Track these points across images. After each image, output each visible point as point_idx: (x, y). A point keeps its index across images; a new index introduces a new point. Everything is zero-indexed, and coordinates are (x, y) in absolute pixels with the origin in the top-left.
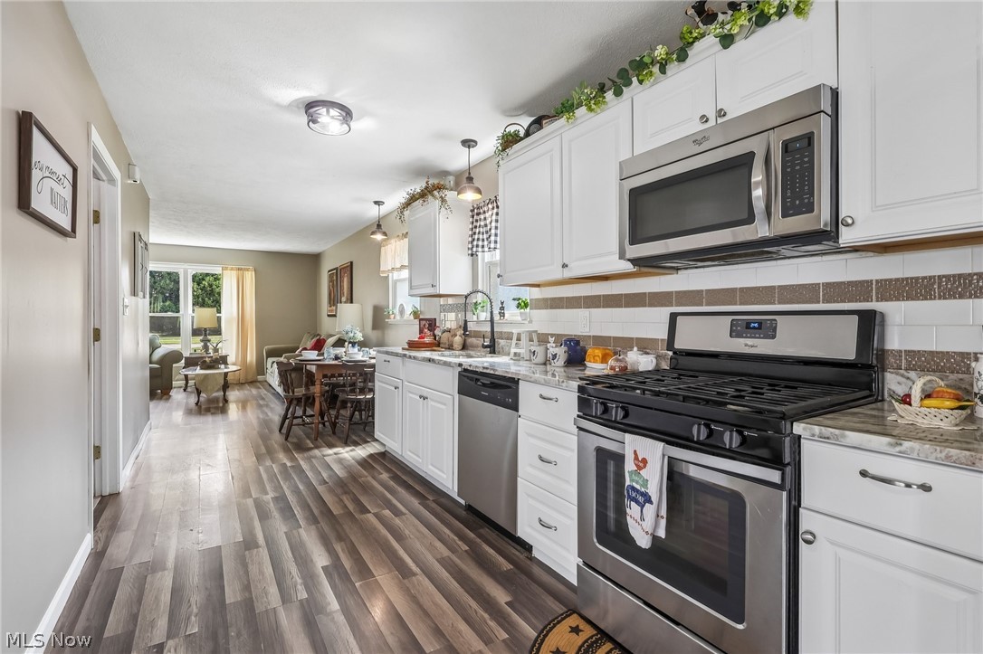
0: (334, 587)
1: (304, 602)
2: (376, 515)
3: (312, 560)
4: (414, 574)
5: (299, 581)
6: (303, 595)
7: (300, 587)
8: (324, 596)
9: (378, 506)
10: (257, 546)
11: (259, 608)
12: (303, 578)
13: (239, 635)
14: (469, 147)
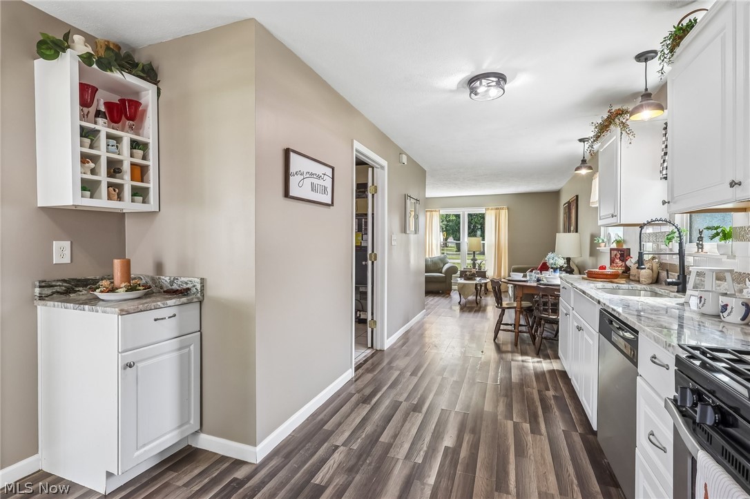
0: (442, 466)
1: (417, 465)
2: (516, 425)
3: (443, 438)
4: (508, 493)
5: (425, 448)
6: (419, 460)
7: (422, 453)
8: (431, 468)
9: (523, 417)
10: (420, 412)
11: (391, 454)
12: (429, 448)
13: (370, 464)
14: (646, 60)
